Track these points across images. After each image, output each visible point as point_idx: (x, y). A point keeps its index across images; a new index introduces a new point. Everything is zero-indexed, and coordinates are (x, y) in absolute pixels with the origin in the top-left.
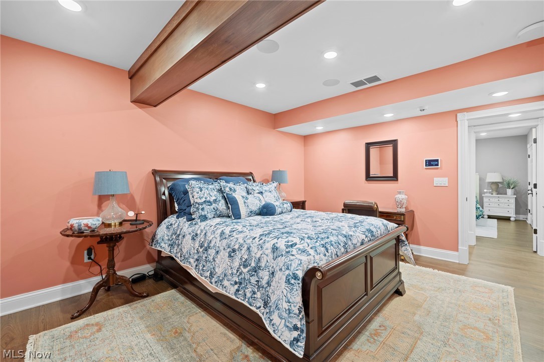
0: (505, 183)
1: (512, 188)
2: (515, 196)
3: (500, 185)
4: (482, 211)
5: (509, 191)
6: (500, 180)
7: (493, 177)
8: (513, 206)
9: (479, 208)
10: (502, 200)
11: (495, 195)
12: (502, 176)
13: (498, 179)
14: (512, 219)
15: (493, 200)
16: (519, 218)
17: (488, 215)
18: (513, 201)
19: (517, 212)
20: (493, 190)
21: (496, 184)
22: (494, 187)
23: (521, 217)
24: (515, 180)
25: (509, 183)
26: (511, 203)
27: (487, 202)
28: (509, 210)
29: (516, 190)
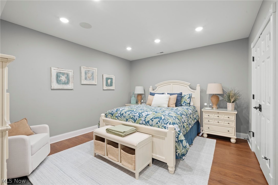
0: (225, 95)
1: (233, 102)
2: (236, 113)
3: (221, 98)
4: (185, 147)
5: (230, 106)
6: (220, 92)
7: (214, 89)
8: (233, 125)
9: (182, 141)
10: (222, 117)
11: (215, 110)
12: (222, 87)
13: (218, 91)
14: (233, 141)
15: (212, 116)
16: (240, 137)
17: (208, 135)
18: (233, 118)
19: (238, 130)
20: (213, 104)
21: (216, 96)
22: (214, 100)
23: (243, 136)
24: (236, 92)
25: (229, 96)
26: (232, 121)
27: (206, 118)
28: (229, 129)
29: (236, 104)
